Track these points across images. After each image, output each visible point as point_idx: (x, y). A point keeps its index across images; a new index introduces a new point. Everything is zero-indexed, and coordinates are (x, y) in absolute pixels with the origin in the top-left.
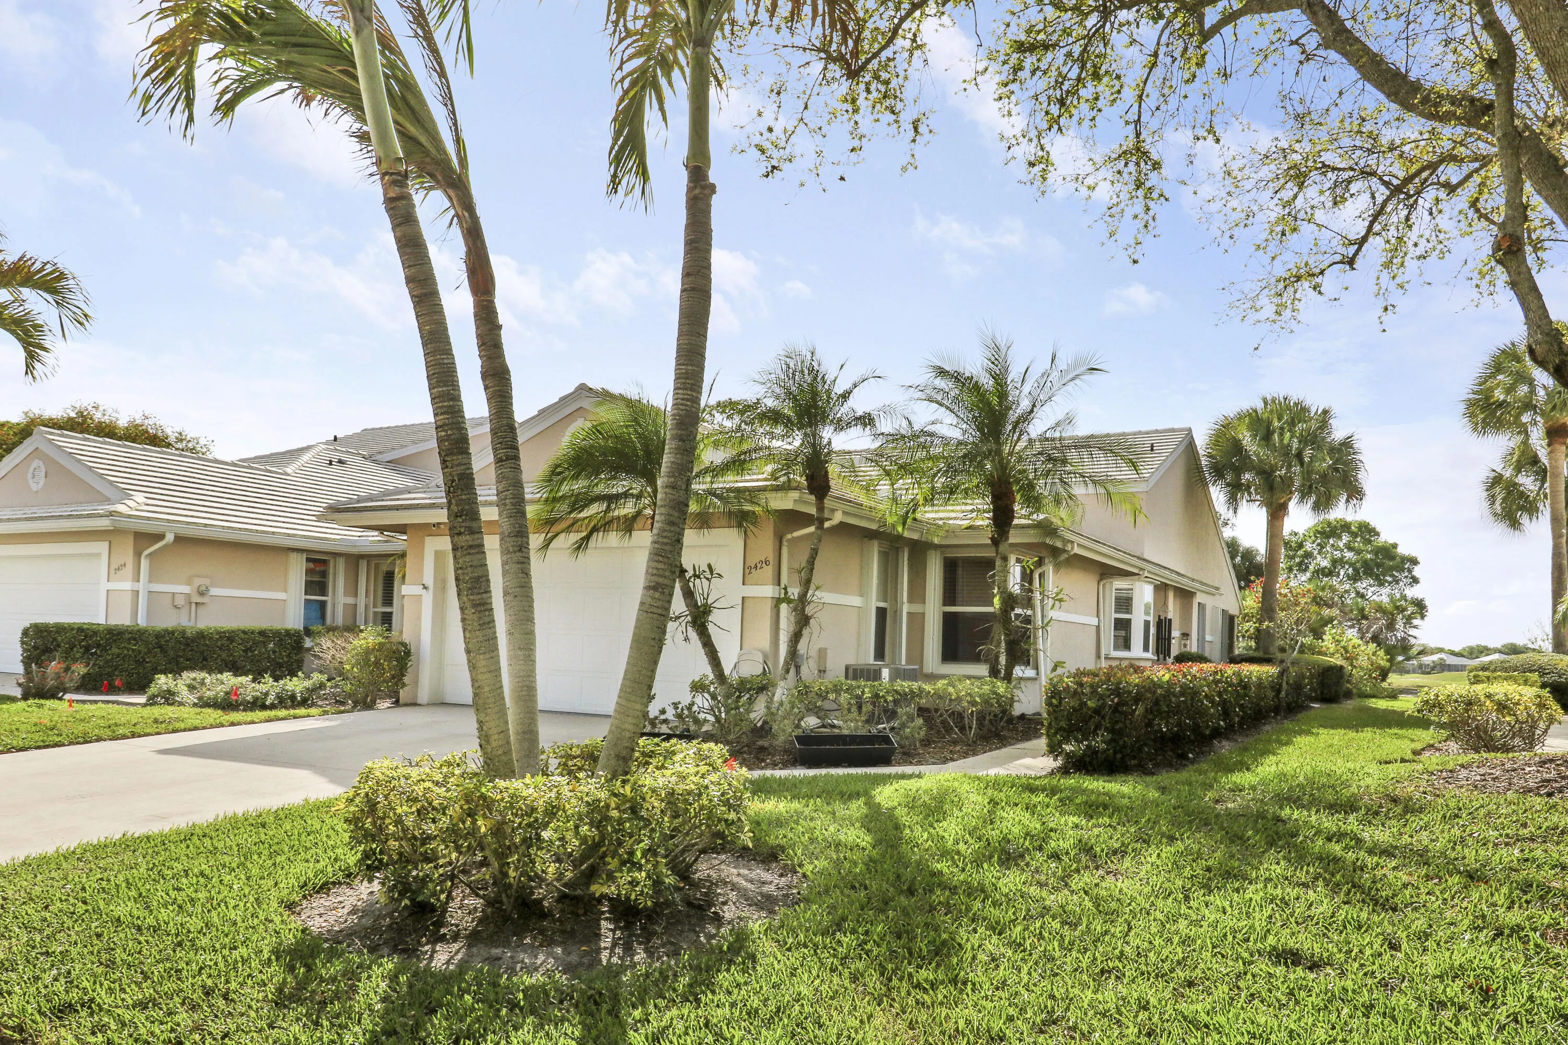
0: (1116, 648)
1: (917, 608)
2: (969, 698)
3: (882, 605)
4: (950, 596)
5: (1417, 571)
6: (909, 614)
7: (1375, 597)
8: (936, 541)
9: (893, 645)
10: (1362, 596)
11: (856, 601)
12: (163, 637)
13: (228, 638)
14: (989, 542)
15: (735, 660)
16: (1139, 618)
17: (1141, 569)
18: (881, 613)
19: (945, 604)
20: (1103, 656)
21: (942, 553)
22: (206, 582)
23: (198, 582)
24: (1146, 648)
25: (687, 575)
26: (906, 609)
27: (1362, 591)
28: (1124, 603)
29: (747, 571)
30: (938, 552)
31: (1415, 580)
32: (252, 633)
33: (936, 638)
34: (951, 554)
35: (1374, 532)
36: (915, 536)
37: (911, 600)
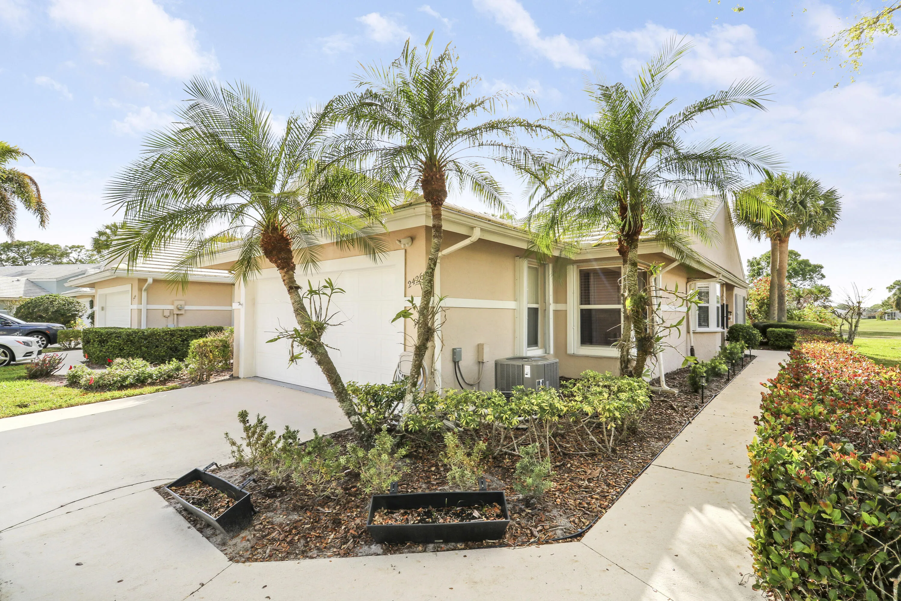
0: (700, 325)
1: (560, 307)
2: (607, 414)
3: (535, 306)
4: (585, 298)
5: (823, 271)
6: (555, 311)
7: (802, 286)
8: (573, 257)
9: (544, 334)
10: (795, 286)
11: (511, 305)
12: (132, 335)
13: (171, 334)
14: (617, 254)
15: (399, 361)
16: (713, 306)
17: (718, 273)
18: (533, 314)
19: (581, 304)
20: (691, 332)
21: (578, 267)
22: (182, 303)
23: (177, 303)
24: (718, 326)
25: (301, 292)
26: (552, 307)
27: (795, 283)
28: (703, 295)
29: (408, 285)
30: (575, 266)
31: (823, 276)
32: (187, 331)
33: (575, 328)
34: (585, 267)
35: (797, 255)
36: (556, 253)
37: (556, 301)
